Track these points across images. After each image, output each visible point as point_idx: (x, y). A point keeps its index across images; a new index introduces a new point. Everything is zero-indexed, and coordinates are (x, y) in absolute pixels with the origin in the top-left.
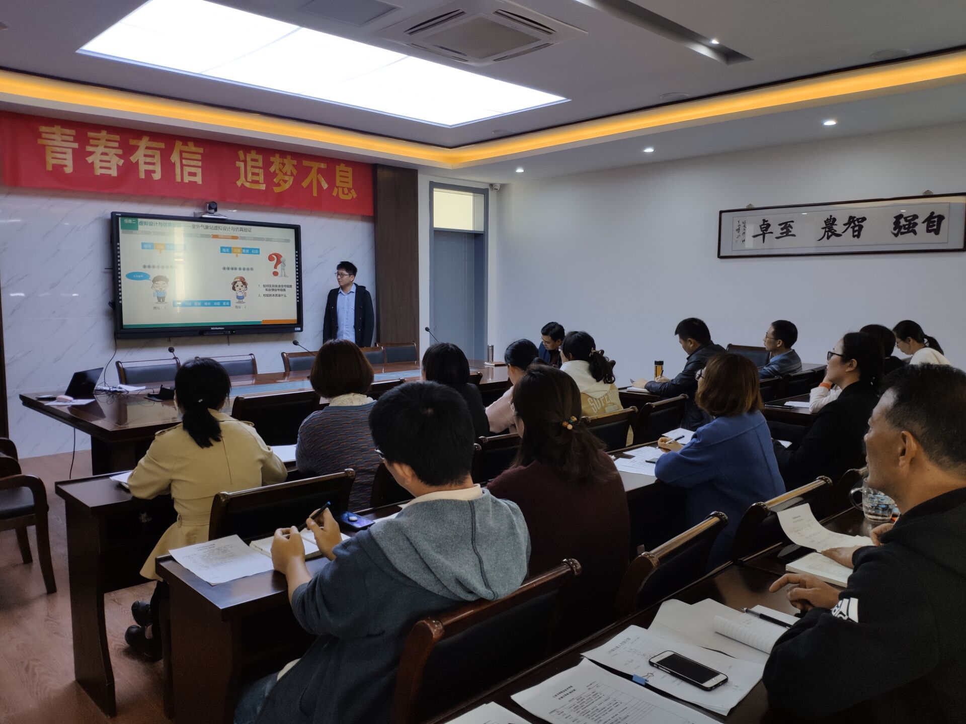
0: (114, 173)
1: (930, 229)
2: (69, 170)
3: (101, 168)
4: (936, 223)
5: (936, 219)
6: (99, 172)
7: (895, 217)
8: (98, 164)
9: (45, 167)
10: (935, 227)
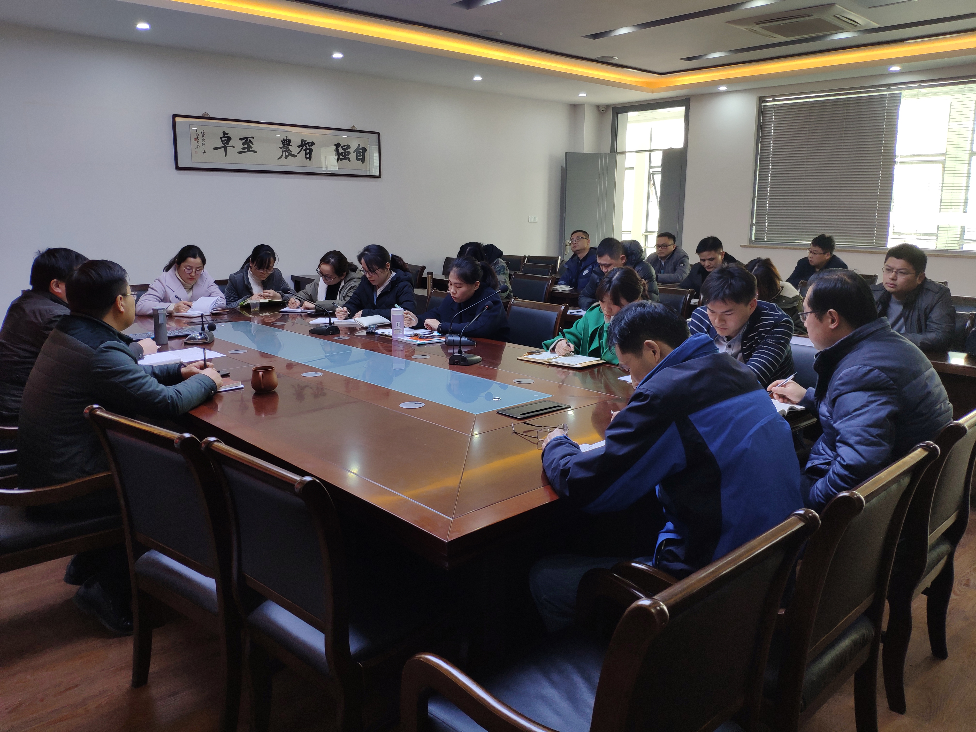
1: (359, 158)
4: (362, 154)
5: (361, 151)
7: (335, 145)
10: (361, 157)
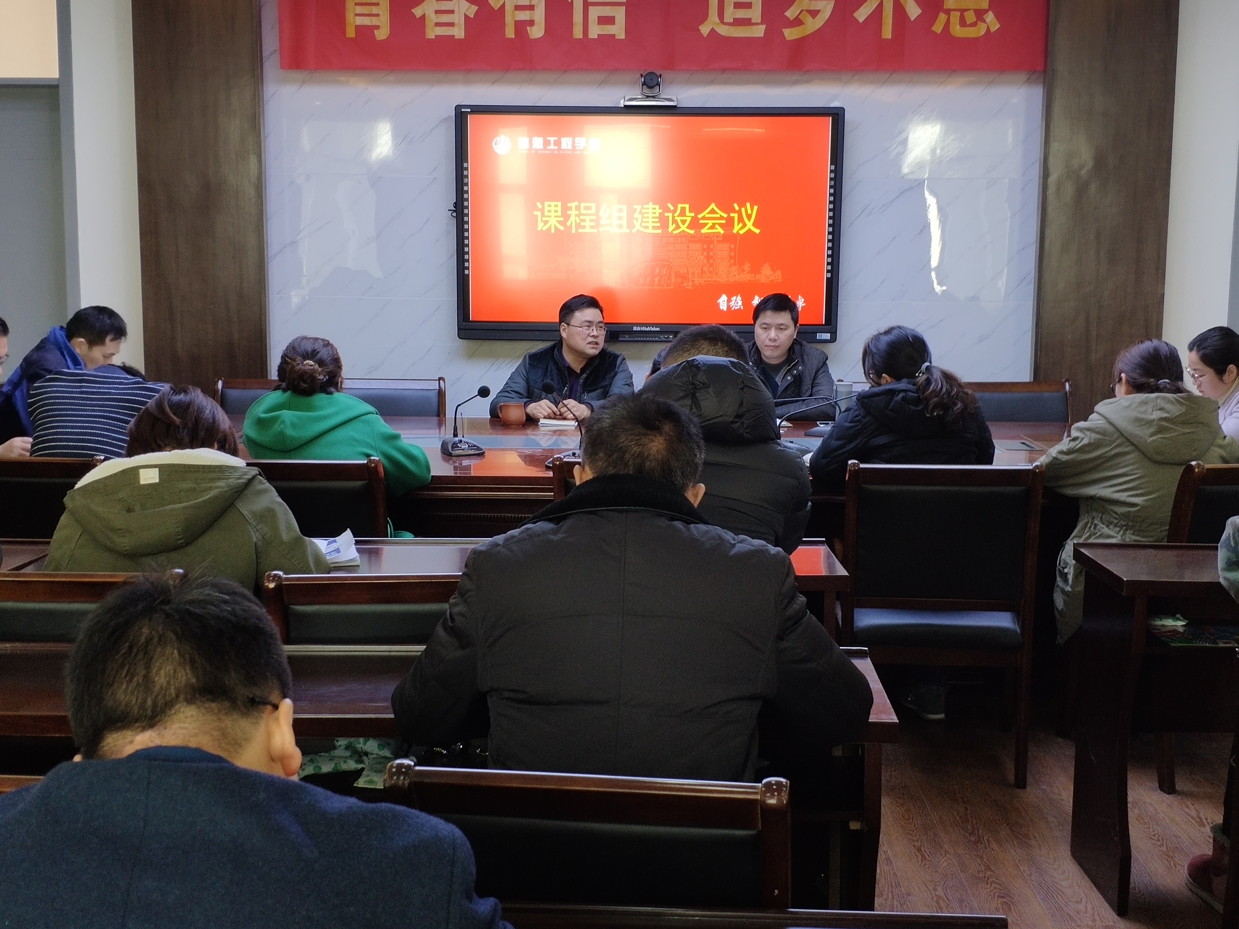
0: (459, 32)
2: (382, 34)
3: (438, 24)
6: (432, 33)
8: (432, 18)
9: (344, 32)
